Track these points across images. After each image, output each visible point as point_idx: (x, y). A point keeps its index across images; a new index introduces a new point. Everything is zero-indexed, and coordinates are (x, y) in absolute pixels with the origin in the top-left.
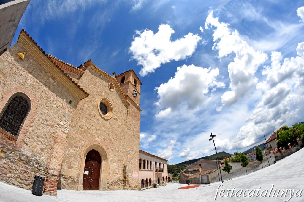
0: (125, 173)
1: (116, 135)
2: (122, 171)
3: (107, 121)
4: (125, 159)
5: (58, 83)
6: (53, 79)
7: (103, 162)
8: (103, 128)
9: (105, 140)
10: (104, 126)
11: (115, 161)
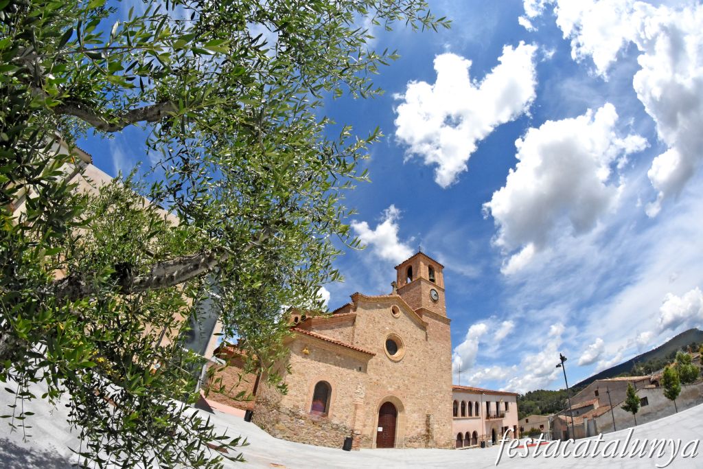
0: (428, 424)
1: (413, 377)
2: (424, 422)
3: (399, 363)
4: (429, 406)
5: (344, 357)
6: (339, 355)
7: (399, 415)
8: (395, 374)
9: (399, 387)
10: (396, 371)
11: (415, 412)
